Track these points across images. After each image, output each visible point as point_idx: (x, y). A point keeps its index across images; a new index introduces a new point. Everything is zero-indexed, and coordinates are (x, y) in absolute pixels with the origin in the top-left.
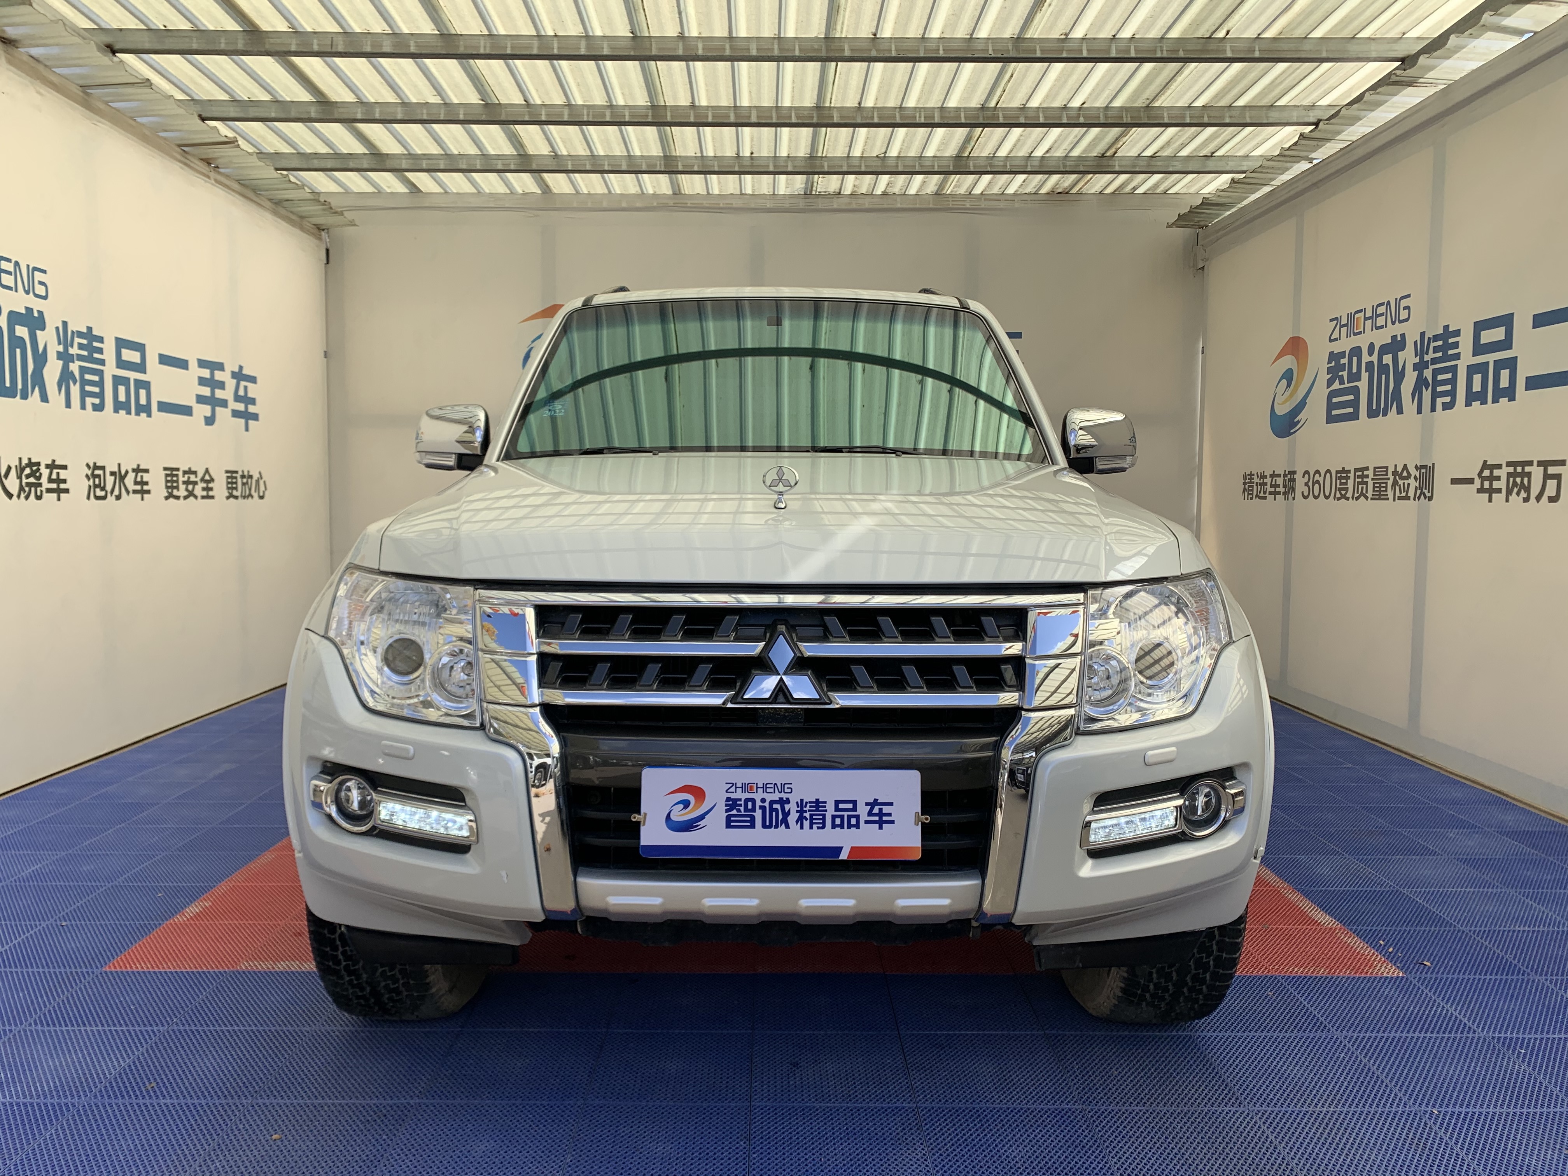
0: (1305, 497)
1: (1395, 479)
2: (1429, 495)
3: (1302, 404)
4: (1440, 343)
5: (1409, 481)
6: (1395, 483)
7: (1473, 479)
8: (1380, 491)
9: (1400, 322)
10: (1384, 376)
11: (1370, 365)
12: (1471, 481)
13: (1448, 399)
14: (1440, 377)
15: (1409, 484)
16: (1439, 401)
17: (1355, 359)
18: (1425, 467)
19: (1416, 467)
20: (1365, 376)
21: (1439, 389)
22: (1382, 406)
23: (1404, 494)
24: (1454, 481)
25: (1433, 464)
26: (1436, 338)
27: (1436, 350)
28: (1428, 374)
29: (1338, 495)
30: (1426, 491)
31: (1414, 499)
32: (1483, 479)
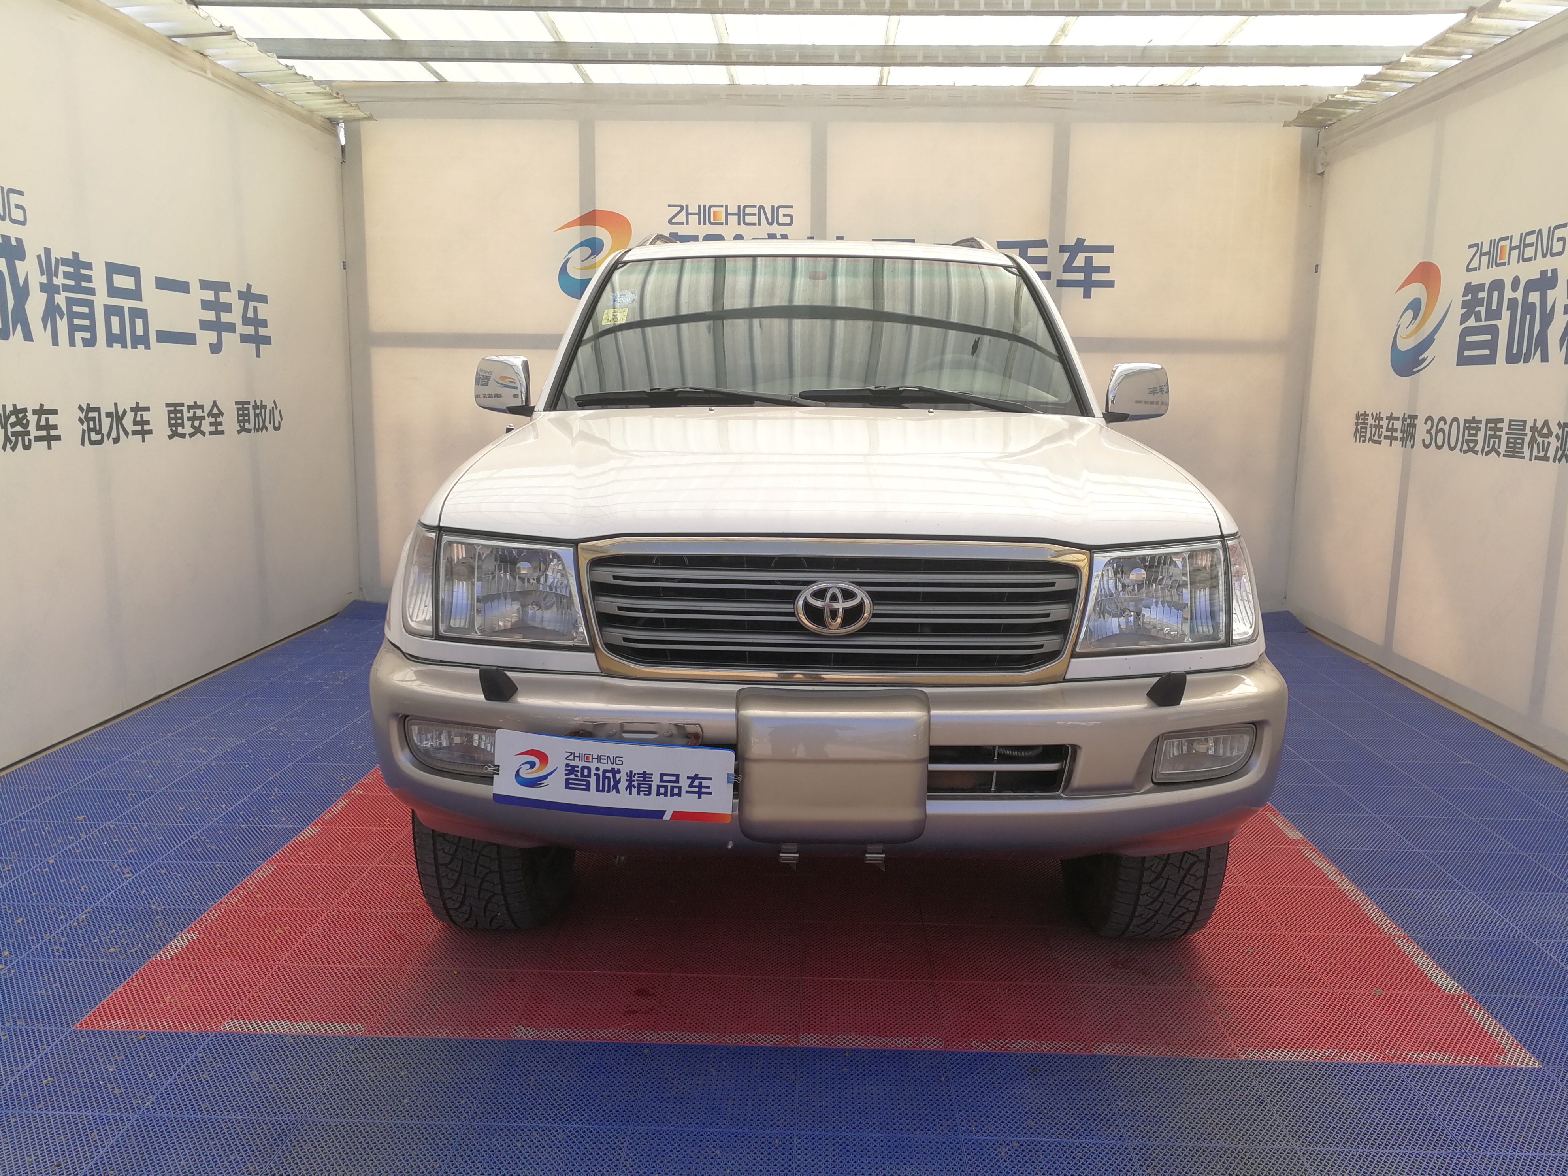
0: (1427, 446)
1: (1533, 437)
3: (1428, 342)
6: (1533, 440)
8: (1514, 448)
10: (1528, 316)
11: (1513, 302)
17: (1496, 294)
20: (1506, 314)
22: (1524, 351)
29: (1465, 447)
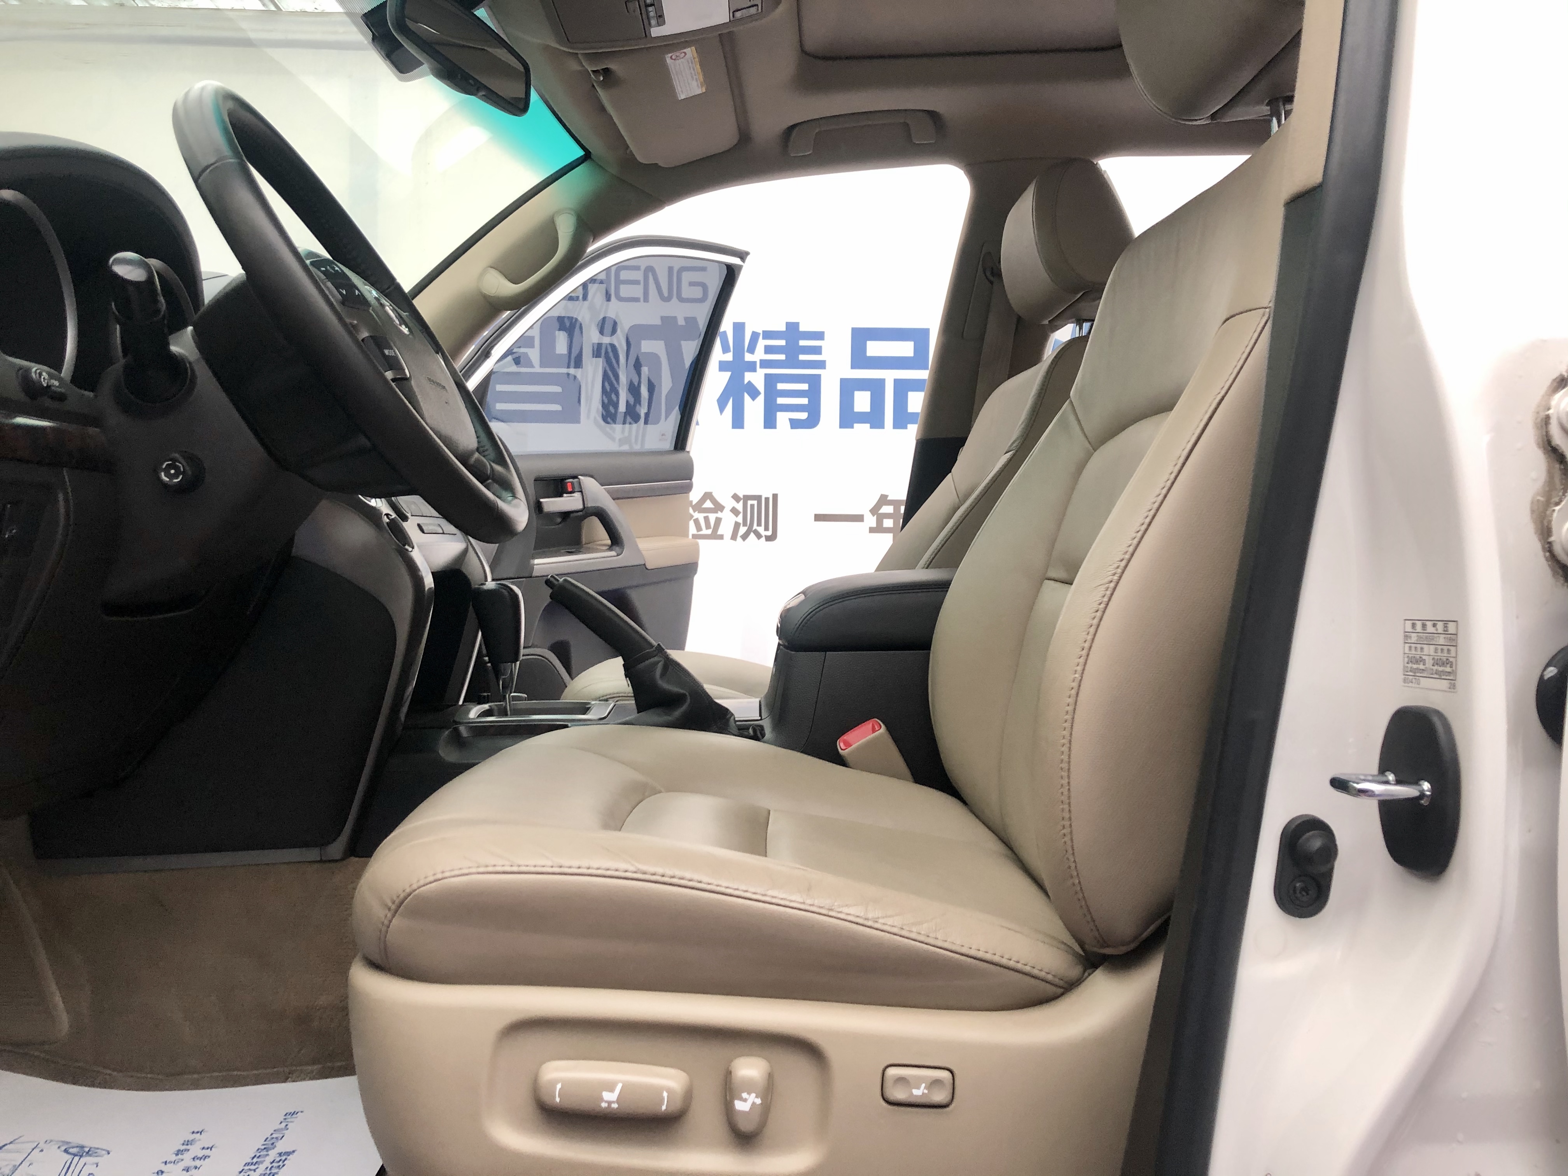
2: (769, 533)
4: (782, 343)
5: (719, 515)
7: (862, 516)
9: (681, 299)
12: (859, 518)
13: (803, 416)
14: (781, 386)
15: (718, 521)
16: (783, 418)
18: (758, 498)
19: (736, 497)
21: (781, 401)
23: (709, 532)
24: (819, 518)
25: (775, 496)
26: (768, 335)
27: (768, 350)
28: (757, 378)
30: (761, 530)
31: (734, 537)
32: (880, 518)
